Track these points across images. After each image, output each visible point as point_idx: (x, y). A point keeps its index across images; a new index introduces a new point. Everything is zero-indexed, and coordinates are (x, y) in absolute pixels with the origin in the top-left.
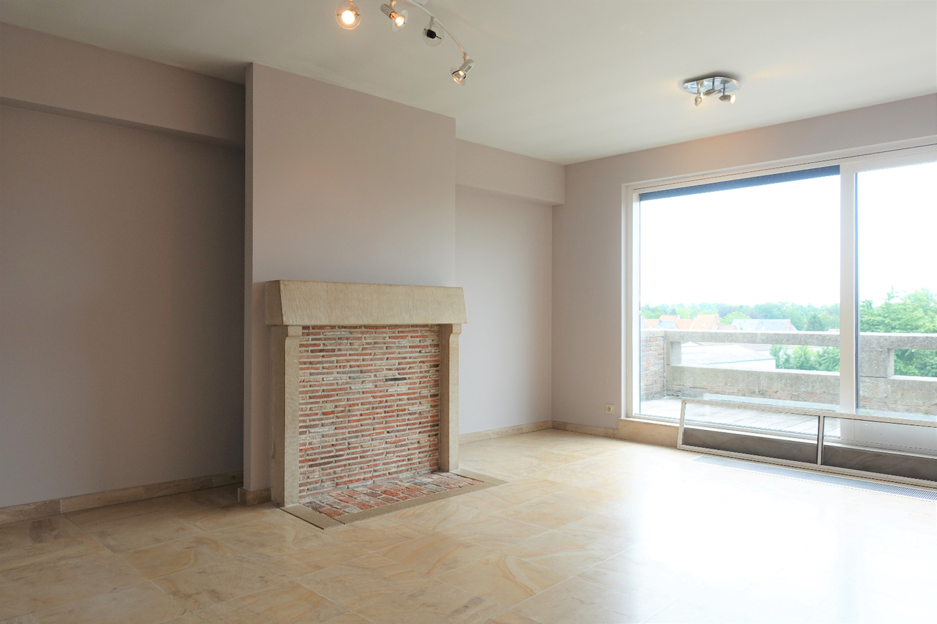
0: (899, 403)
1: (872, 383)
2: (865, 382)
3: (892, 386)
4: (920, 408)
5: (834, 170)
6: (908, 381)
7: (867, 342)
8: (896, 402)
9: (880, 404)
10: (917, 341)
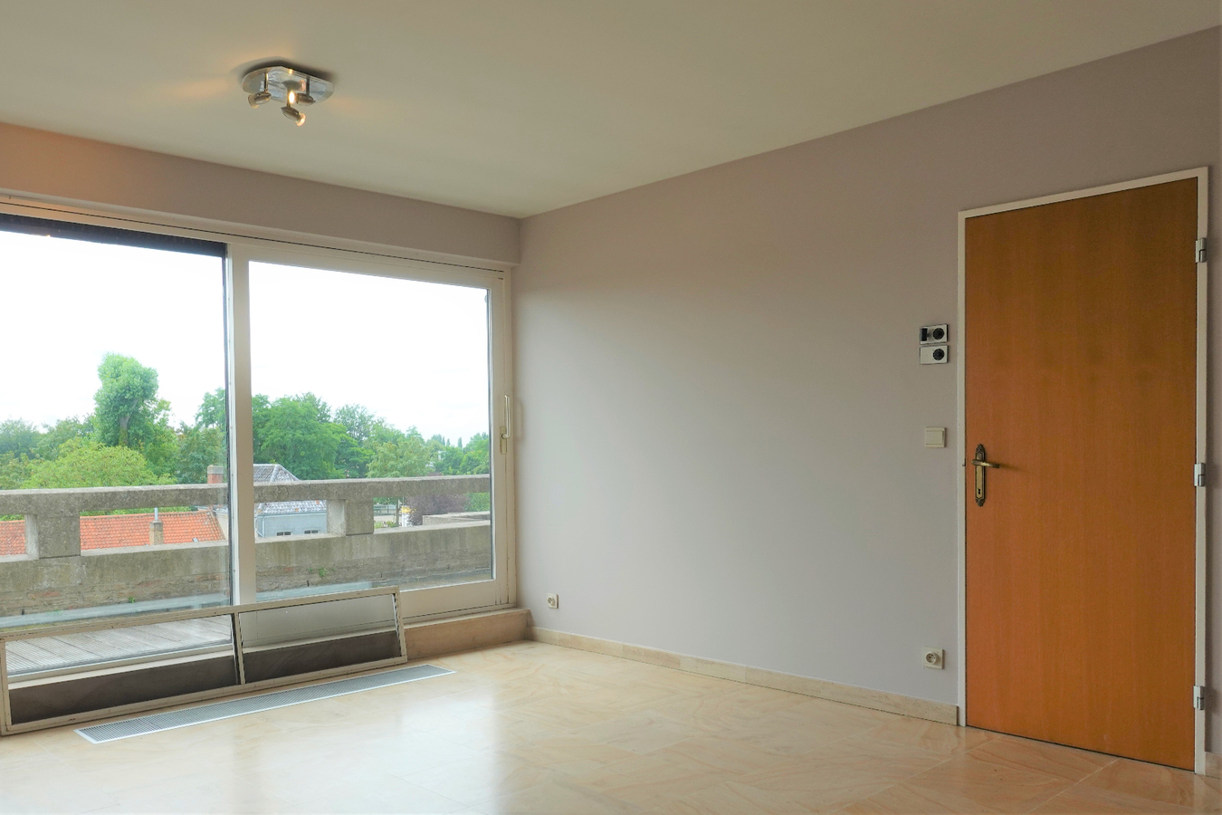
0: (96, 589)
1: (61, 566)
2: (50, 566)
3: (87, 567)
4: (123, 591)
5: (218, 249)
6: (108, 556)
7: (51, 504)
8: (93, 590)
9: (72, 596)
10: (118, 497)
